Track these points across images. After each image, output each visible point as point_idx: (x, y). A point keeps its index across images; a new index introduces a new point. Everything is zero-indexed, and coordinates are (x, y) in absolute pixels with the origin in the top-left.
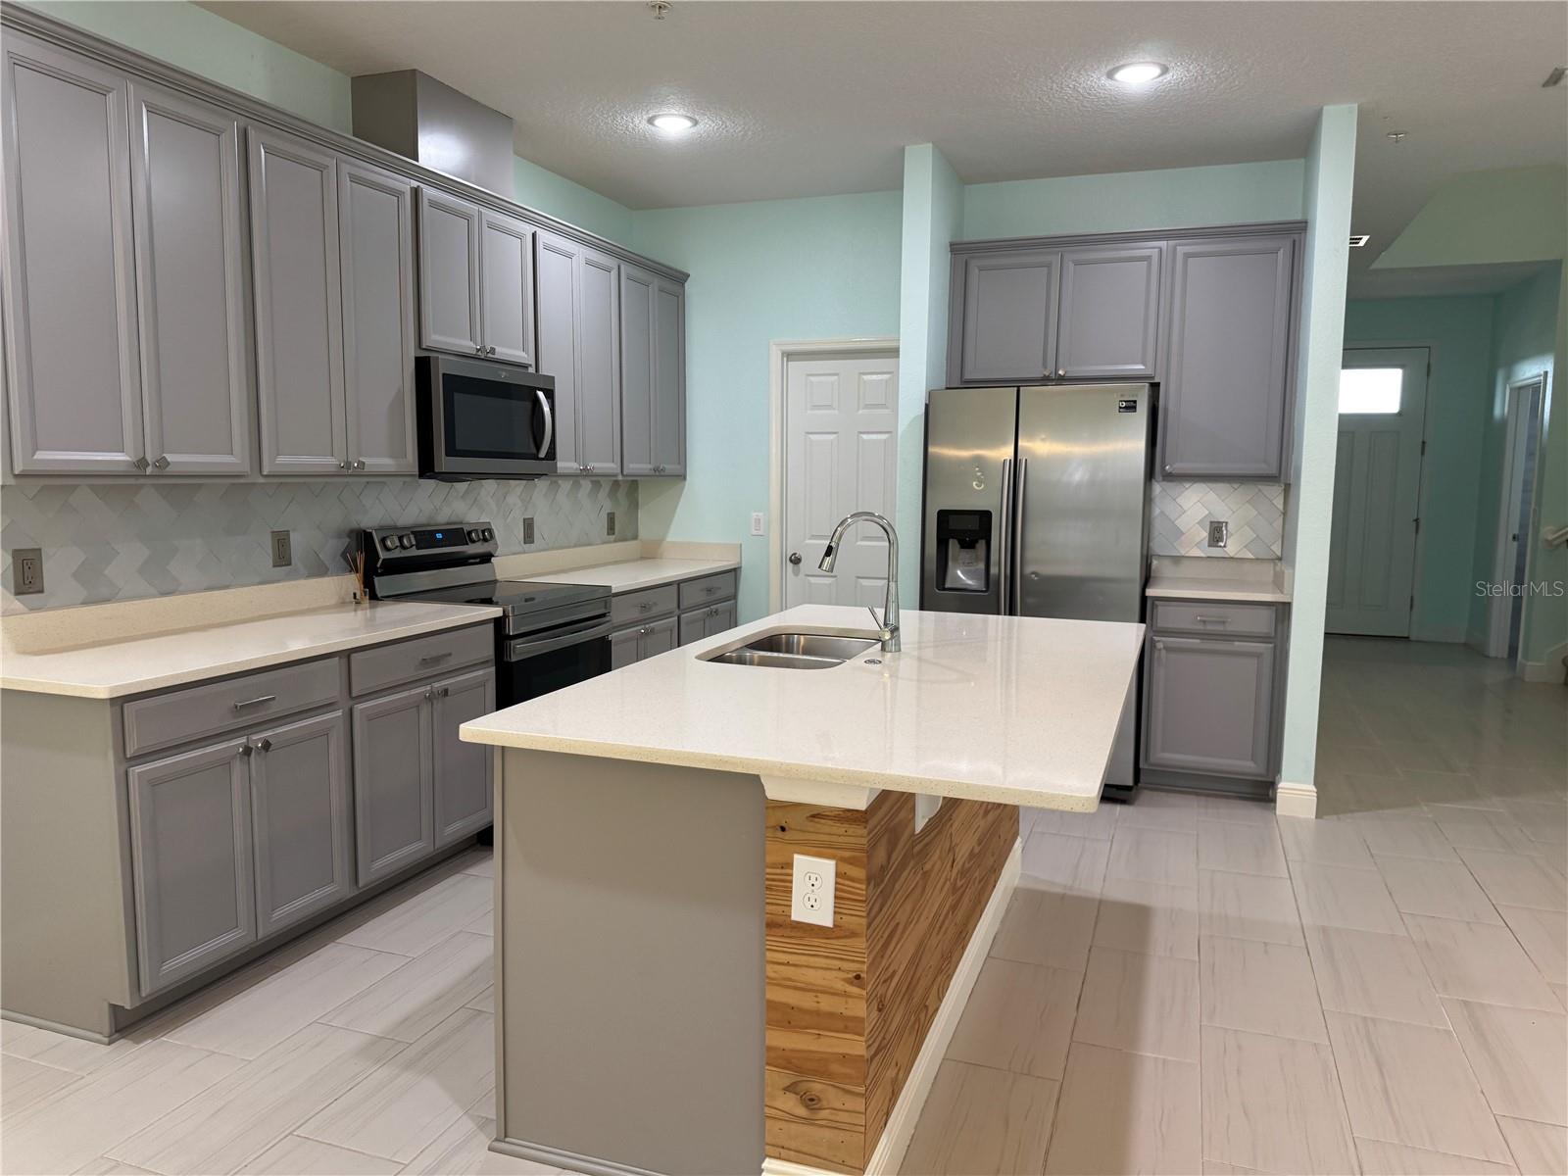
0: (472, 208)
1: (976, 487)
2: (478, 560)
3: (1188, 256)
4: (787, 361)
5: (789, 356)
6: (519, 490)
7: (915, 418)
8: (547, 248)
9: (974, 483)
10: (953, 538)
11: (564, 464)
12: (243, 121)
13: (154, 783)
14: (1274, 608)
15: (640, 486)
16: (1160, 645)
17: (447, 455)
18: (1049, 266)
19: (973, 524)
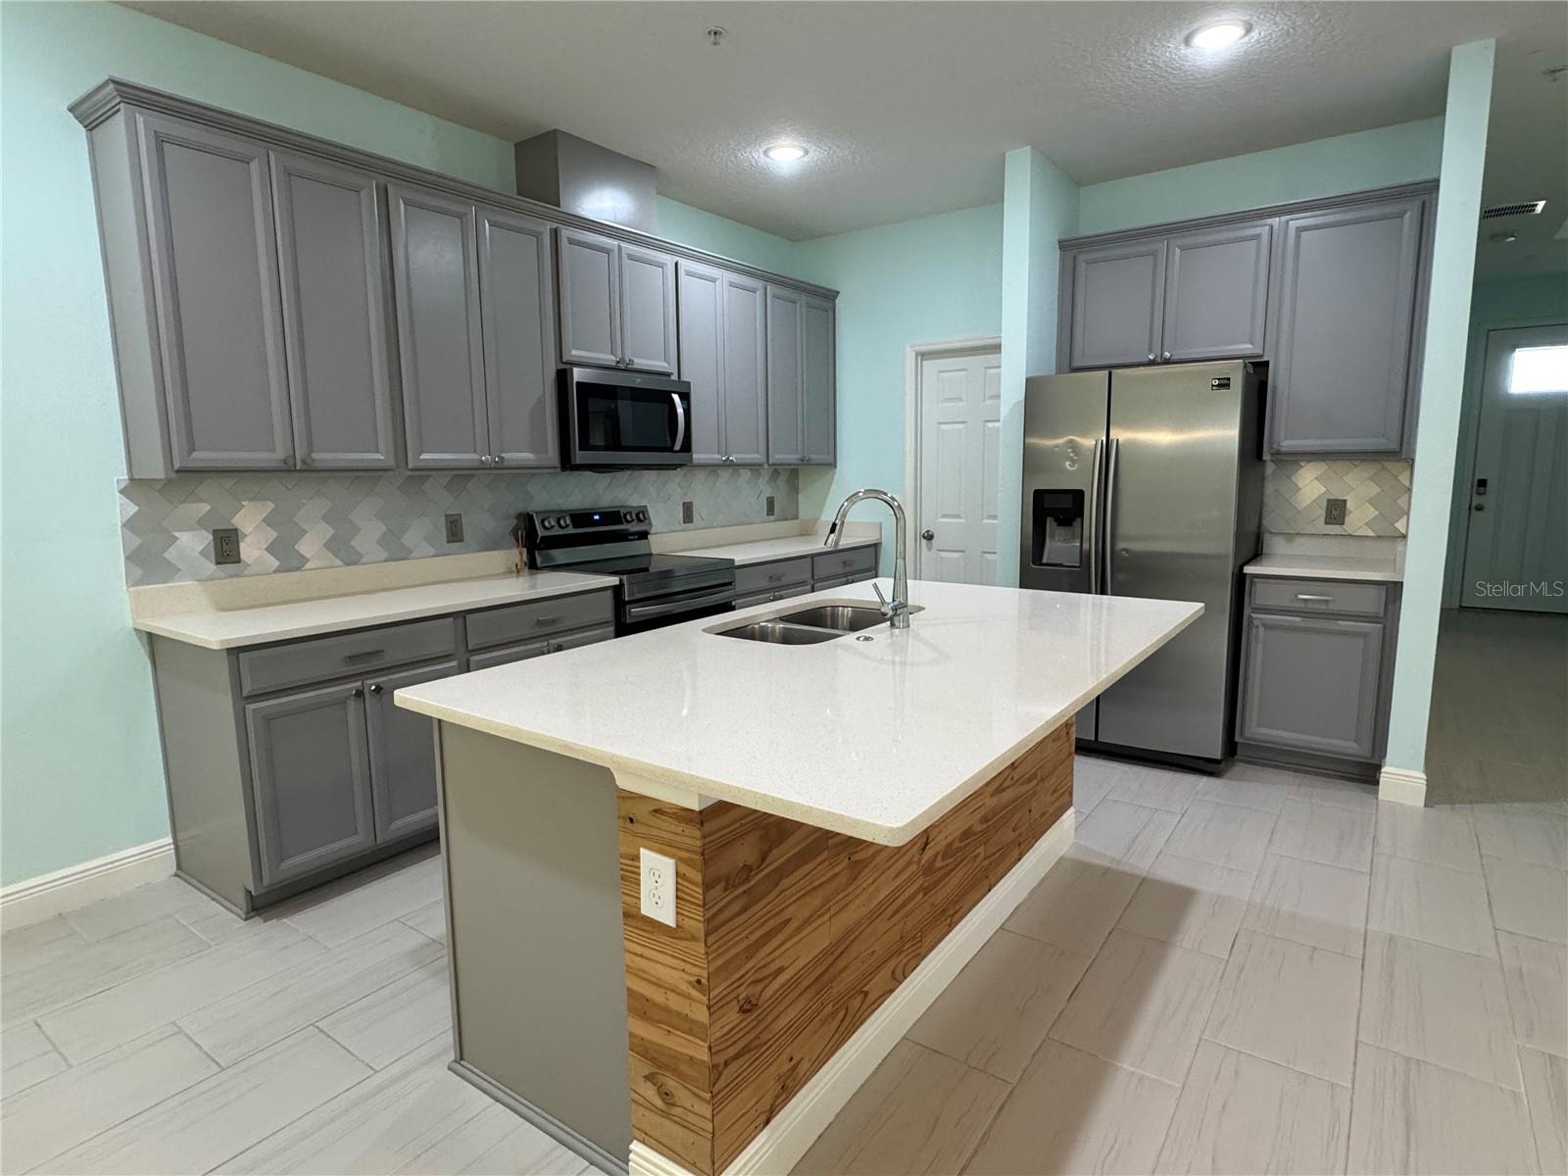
0: (613, 243)
1: (1069, 468)
2: (636, 537)
3: (1300, 230)
4: (922, 361)
5: (923, 356)
6: (678, 479)
7: (1015, 404)
8: (689, 274)
9: (1067, 463)
10: (1049, 516)
11: (698, 456)
12: (383, 180)
13: (268, 719)
14: (1384, 587)
15: (800, 475)
16: (1256, 622)
17: (580, 449)
18: (1154, 254)
19: (1067, 503)
